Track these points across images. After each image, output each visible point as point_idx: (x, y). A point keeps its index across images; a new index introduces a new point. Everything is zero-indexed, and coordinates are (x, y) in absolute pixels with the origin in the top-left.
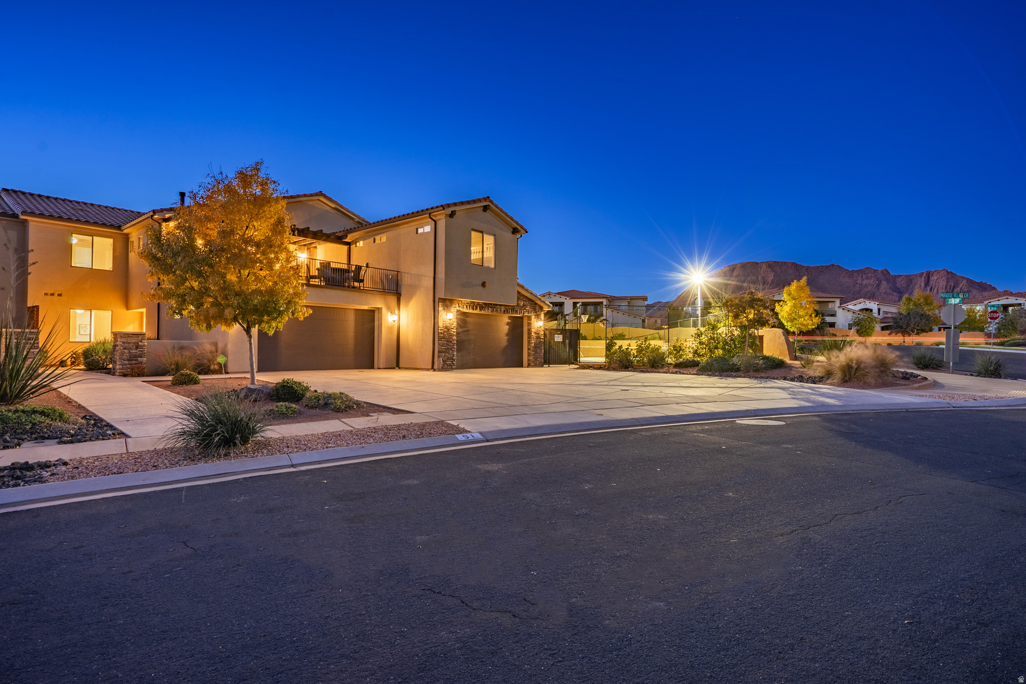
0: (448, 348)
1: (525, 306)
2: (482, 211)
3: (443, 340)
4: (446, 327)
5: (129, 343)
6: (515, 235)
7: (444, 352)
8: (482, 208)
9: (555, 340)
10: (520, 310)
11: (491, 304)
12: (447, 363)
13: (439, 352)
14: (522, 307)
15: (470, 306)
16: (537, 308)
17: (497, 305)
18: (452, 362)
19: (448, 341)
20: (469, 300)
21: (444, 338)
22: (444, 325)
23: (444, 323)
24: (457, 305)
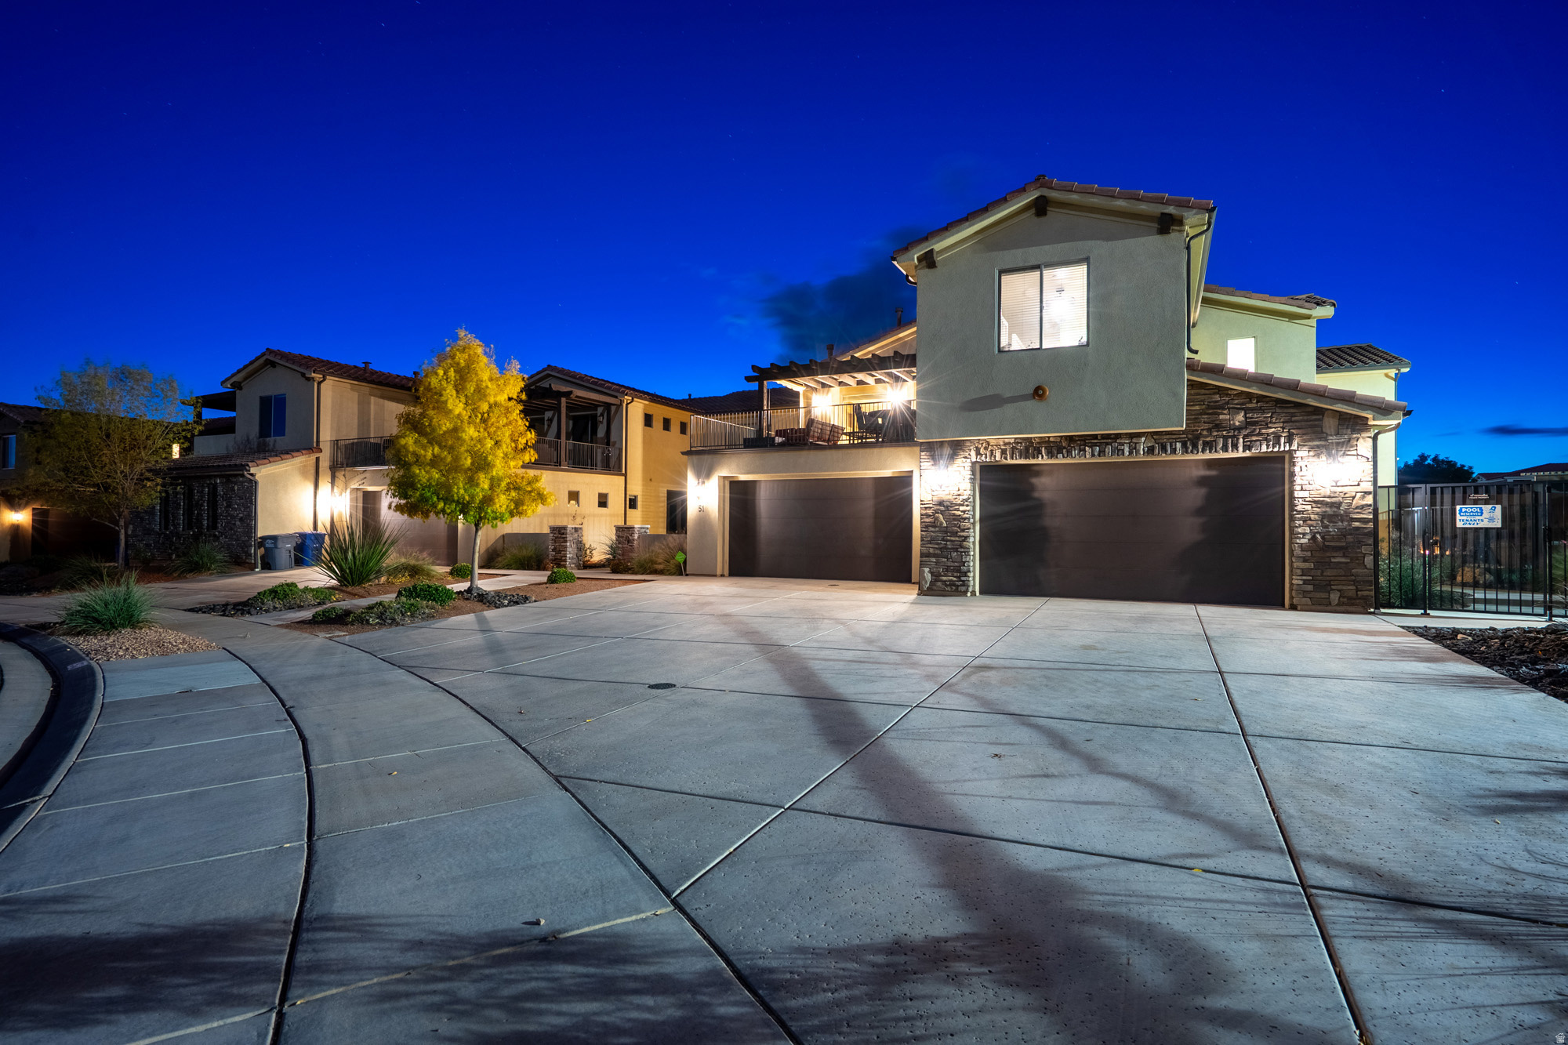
0: (945, 548)
1: (1255, 424)
2: (1036, 220)
3: (931, 529)
4: (941, 503)
5: (622, 537)
6: (1173, 235)
7: (935, 555)
8: (1033, 211)
9: (1459, 525)
10: (1225, 438)
11: (1095, 437)
12: (944, 578)
13: (922, 555)
14: (1239, 429)
15: (1013, 449)
16: (1329, 424)
17: (1118, 436)
18: (959, 577)
19: (946, 532)
20: (1010, 438)
21: (934, 527)
22: (935, 499)
23: (934, 493)
24: (973, 453)
